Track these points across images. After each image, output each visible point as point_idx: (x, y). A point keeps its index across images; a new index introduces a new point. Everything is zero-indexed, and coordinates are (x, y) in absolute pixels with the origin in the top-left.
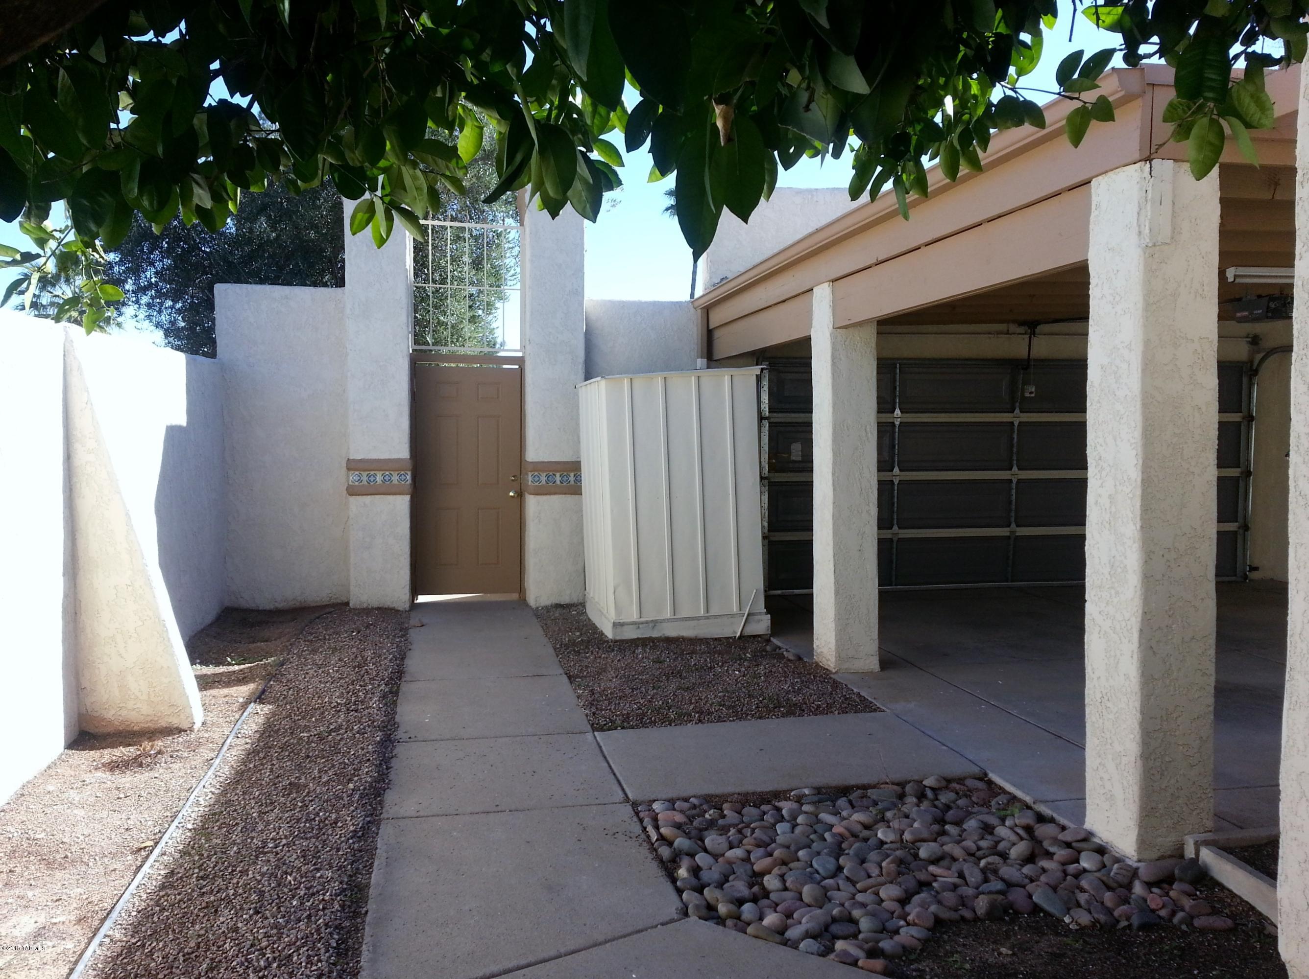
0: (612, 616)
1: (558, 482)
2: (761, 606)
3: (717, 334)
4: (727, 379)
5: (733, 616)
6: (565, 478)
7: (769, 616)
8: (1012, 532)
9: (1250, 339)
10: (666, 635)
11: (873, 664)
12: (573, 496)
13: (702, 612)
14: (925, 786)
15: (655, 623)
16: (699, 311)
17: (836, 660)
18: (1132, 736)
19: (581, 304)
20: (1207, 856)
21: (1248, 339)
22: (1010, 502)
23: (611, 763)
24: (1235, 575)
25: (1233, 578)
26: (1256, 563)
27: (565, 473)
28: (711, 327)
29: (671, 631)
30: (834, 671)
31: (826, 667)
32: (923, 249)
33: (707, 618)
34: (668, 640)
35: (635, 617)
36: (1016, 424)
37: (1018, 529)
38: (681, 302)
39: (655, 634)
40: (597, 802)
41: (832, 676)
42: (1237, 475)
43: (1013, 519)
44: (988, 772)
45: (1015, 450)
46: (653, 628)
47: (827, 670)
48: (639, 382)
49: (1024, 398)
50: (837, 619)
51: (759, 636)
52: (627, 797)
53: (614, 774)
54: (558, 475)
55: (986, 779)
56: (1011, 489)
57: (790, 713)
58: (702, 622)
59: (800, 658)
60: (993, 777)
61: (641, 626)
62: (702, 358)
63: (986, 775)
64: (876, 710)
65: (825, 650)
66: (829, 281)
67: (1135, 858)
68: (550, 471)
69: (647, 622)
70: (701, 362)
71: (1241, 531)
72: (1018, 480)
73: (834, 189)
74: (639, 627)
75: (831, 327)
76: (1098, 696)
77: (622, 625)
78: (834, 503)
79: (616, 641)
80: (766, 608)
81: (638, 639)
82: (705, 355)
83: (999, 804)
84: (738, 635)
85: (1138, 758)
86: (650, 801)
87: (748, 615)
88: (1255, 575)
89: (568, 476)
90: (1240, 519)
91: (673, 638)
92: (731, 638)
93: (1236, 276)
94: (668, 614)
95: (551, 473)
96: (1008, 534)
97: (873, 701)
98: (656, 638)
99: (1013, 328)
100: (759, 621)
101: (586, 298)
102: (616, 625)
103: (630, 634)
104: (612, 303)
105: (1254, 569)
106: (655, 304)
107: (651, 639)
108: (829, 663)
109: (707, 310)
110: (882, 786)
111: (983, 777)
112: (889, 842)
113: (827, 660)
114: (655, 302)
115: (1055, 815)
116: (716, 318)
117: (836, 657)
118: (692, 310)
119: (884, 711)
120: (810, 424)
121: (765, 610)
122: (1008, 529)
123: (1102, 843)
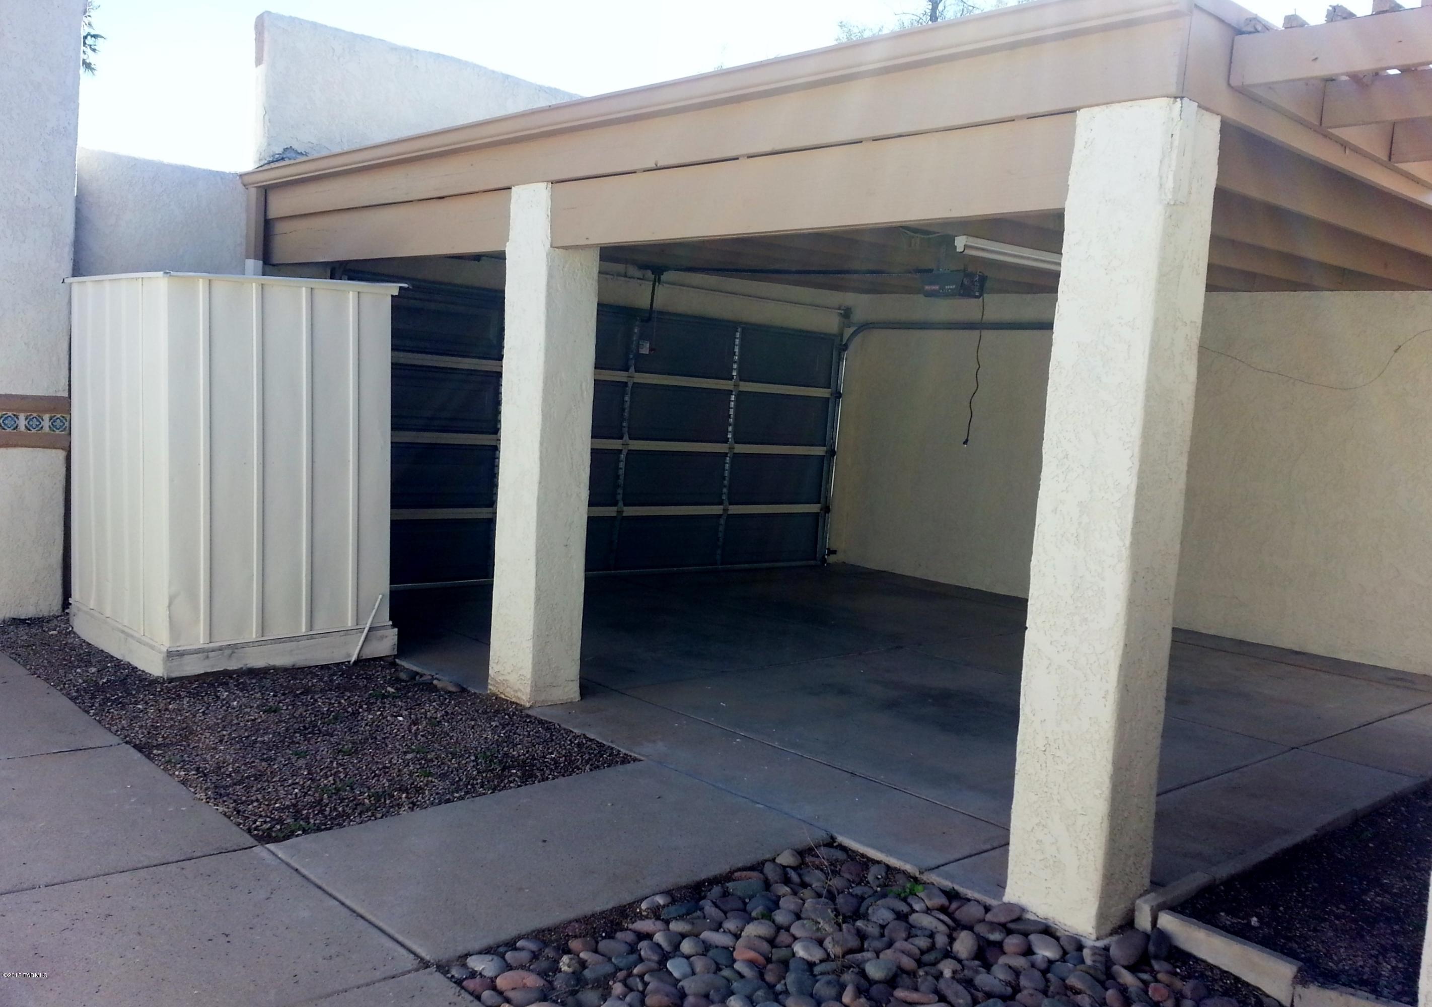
0: (164, 641)
1: (22, 428)
2: (385, 618)
3: (280, 228)
4: (351, 296)
5: (347, 632)
6: (35, 422)
7: (396, 630)
8: (620, 512)
9: (842, 312)
10: (249, 666)
11: (572, 691)
12: (48, 451)
13: (303, 630)
14: (784, 867)
15: (234, 648)
16: (253, 191)
17: (531, 691)
18: (1097, 792)
19: (72, 152)
20: (1167, 921)
21: (839, 311)
22: (618, 477)
23: (341, 897)
24: (815, 559)
25: (812, 562)
26: (833, 548)
27: (35, 415)
28: (272, 214)
29: (257, 660)
30: (528, 705)
31: (514, 700)
32: (743, 161)
33: (311, 637)
34: (252, 672)
35: (201, 641)
36: (630, 384)
37: (625, 508)
38: (224, 173)
39: (233, 665)
40: (378, 975)
41: (530, 712)
42: (822, 453)
43: (619, 497)
44: (836, 835)
45: (626, 414)
46: (230, 656)
47: (517, 704)
48: (223, 286)
49: (639, 356)
50: (536, 636)
51: (381, 659)
52: (422, 959)
53: (362, 917)
54: (22, 417)
55: (835, 844)
56: (619, 461)
57: (528, 777)
58: (303, 643)
59: (463, 690)
60: (842, 839)
61: (211, 654)
62: (256, 258)
63: (833, 839)
64: (626, 760)
65: (512, 678)
66: (548, 182)
67: (1094, 937)
68: (9, 410)
69: (221, 649)
70: (253, 265)
71: (823, 512)
72: (629, 450)
73: (438, 56)
74: (207, 657)
75: (548, 245)
76: (1041, 743)
77: (181, 654)
78: (540, 483)
79: (171, 680)
80: (391, 619)
81: (206, 674)
82: (261, 253)
83: (878, 878)
84: (353, 659)
85: (1106, 818)
86: (460, 957)
87: (371, 629)
88: (831, 559)
89: (40, 419)
90: (822, 500)
91: (260, 669)
92: (343, 663)
93: (966, 246)
94: (253, 634)
95: (10, 414)
96: (614, 514)
97: (610, 744)
98: (234, 672)
99: (633, 271)
100: (382, 638)
101: (80, 143)
102: (171, 655)
103: (193, 667)
104: (117, 158)
105: (832, 552)
106: (184, 169)
107: (227, 673)
108: (519, 694)
109: (266, 192)
110: (737, 874)
111: (831, 843)
112: (817, 961)
113: (516, 691)
114: (184, 166)
115: (957, 887)
116: (280, 205)
117: (532, 687)
118: (241, 188)
119: (640, 760)
120: (499, 375)
121: (391, 623)
122: (615, 508)
123: (1039, 920)
